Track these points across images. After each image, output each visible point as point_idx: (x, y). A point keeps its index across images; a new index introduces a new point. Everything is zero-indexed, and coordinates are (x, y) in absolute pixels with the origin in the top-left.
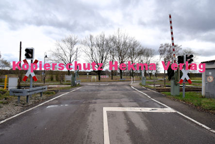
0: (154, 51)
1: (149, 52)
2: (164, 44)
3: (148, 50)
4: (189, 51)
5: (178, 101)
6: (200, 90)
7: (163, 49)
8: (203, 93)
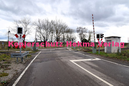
0: (74, 30)
1: (72, 31)
2: (79, 27)
3: (71, 30)
4: (91, 31)
5: (98, 55)
6: (104, 50)
7: (78, 29)
8: (105, 51)
